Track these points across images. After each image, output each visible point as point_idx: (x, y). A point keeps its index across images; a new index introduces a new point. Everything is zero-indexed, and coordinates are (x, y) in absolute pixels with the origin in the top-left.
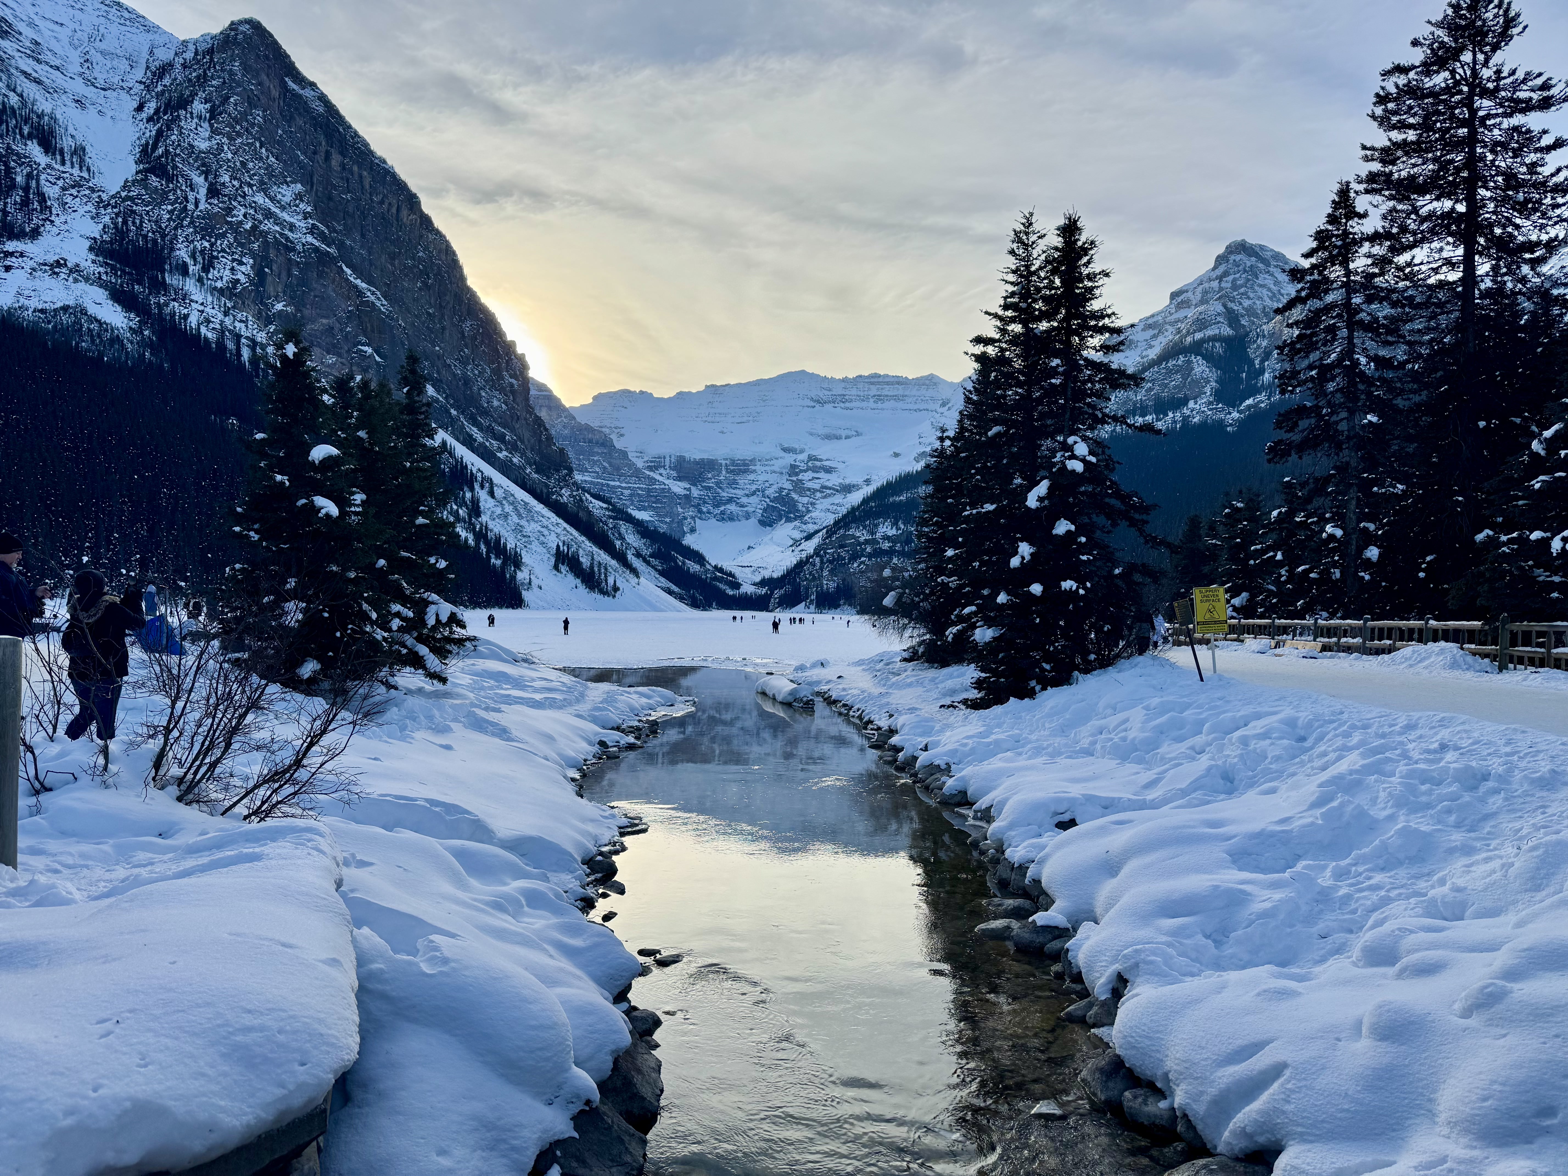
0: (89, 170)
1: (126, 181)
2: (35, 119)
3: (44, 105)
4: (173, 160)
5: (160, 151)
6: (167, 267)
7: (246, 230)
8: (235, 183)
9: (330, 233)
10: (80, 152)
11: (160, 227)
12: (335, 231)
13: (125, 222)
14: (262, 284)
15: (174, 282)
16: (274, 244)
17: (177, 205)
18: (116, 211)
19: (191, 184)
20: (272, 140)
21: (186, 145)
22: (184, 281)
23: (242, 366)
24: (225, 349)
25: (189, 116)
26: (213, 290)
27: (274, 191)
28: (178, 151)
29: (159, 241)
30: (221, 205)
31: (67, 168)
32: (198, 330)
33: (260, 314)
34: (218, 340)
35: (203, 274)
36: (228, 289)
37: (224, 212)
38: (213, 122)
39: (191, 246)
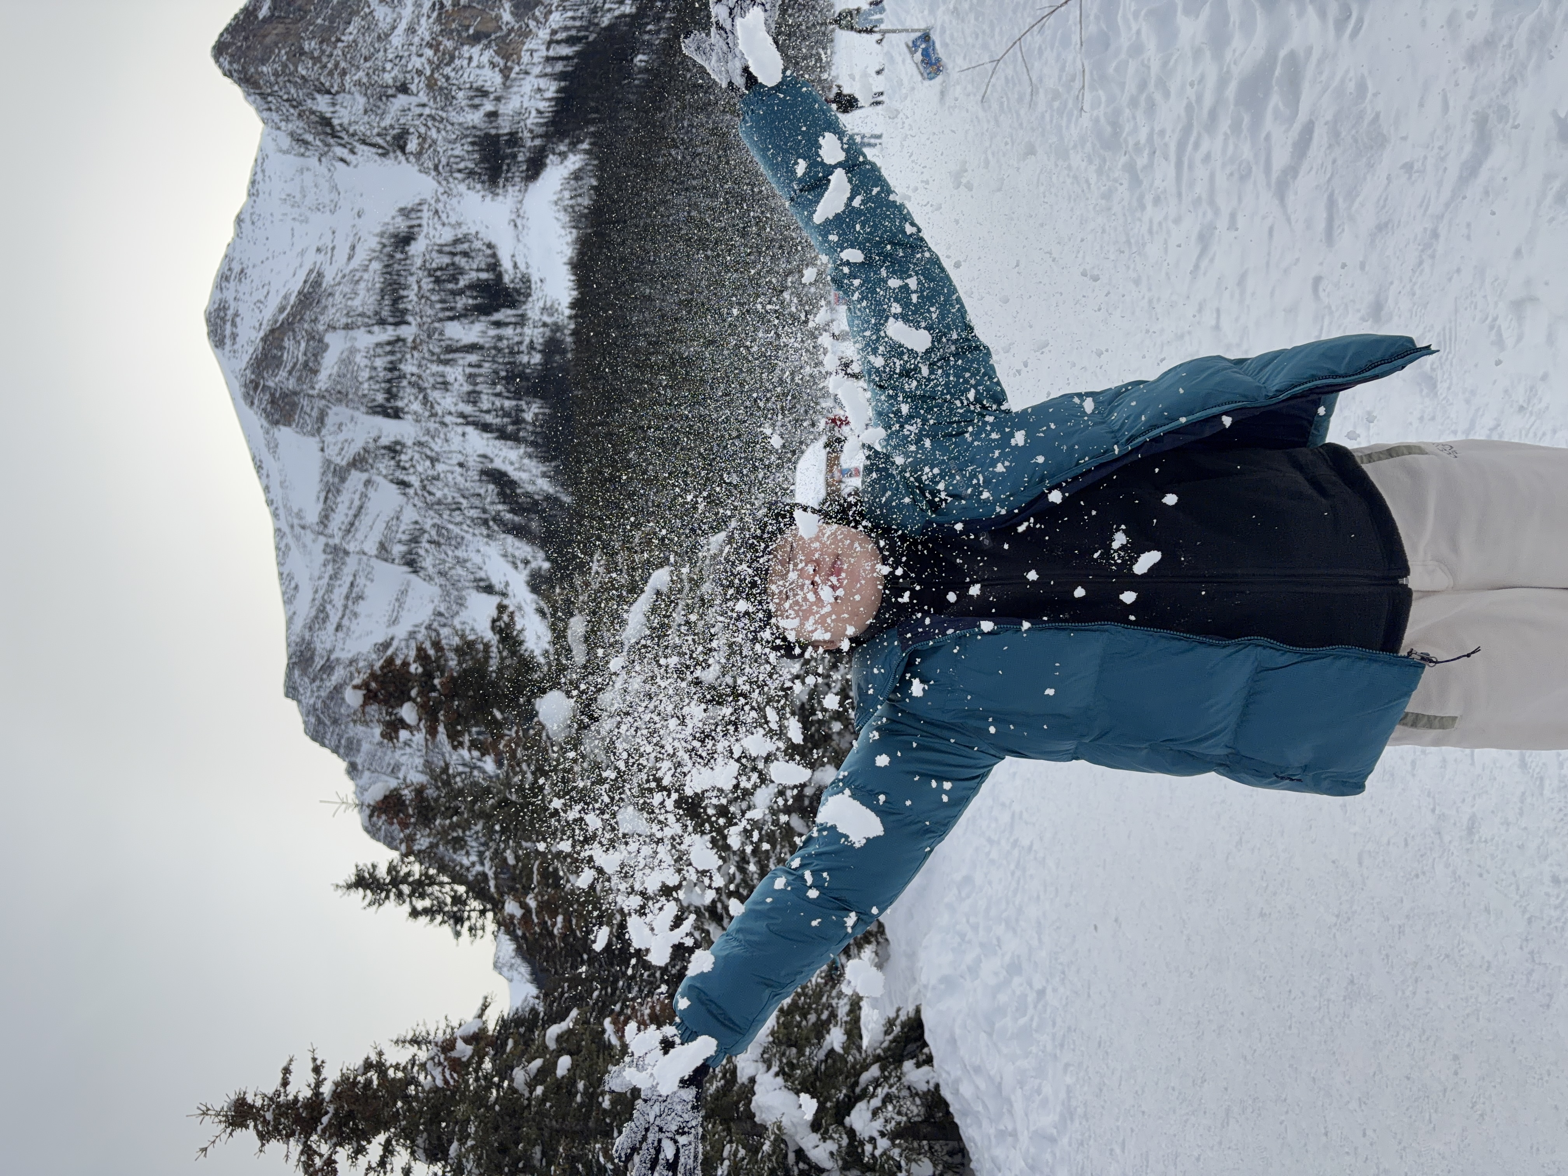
0: (420, 204)
1: (420, 171)
2: (387, 249)
3: (373, 243)
4: (385, 129)
5: (380, 141)
6: (492, 132)
7: (435, 55)
8: (389, 66)
10: (406, 212)
11: (456, 139)
13: (460, 171)
14: (487, 36)
15: (508, 124)
16: (441, 24)
17: (430, 124)
18: (451, 180)
19: (404, 111)
20: (331, 29)
21: (366, 117)
22: (504, 114)
23: (578, 54)
24: (562, 72)
25: (336, 115)
26: (506, 86)
27: (384, 26)
28: (375, 125)
29: (469, 140)
30: (416, 81)
31: (424, 222)
32: (550, 100)
33: (520, 36)
34: (555, 79)
35: (492, 97)
36: (501, 71)
37: (423, 78)
38: (333, 91)
39: (466, 109)
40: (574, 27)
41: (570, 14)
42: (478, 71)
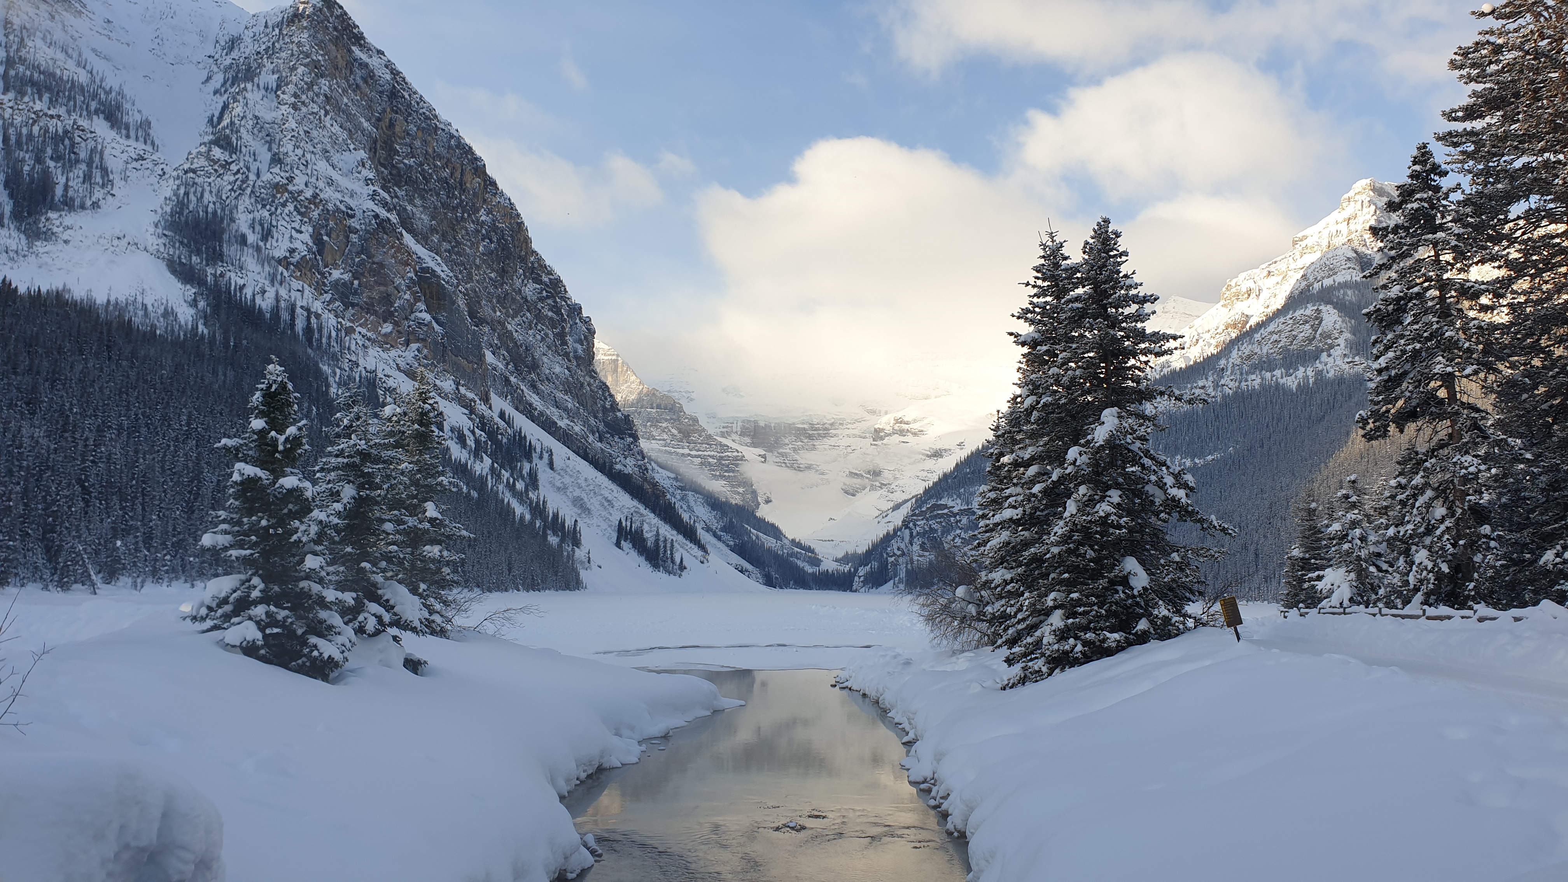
0: (153, 144)
1: (190, 153)
2: (103, 96)
3: (112, 82)
4: (238, 131)
5: (226, 122)
6: (226, 237)
7: (307, 199)
8: (299, 152)
9: (392, 198)
10: (145, 125)
11: (221, 198)
12: (397, 197)
13: (187, 194)
14: (320, 252)
15: (232, 253)
16: (334, 212)
17: (239, 176)
18: (177, 182)
19: (254, 155)
20: (338, 109)
21: (251, 116)
22: (242, 250)
23: (295, 336)
24: (279, 318)
25: (255, 88)
26: (270, 259)
27: (336, 158)
28: (243, 123)
29: (219, 211)
30: (282, 174)
31: (131, 142)
32: (253, 300)
33: (317, 283)
34: (273, 310)
35: (261, 244)
36: (286, 258)
37: (285, 181)
38: (279, 93)
39: (251, 216)
40: (321, 337)
41: (334, 334)
42: (287, 236)
